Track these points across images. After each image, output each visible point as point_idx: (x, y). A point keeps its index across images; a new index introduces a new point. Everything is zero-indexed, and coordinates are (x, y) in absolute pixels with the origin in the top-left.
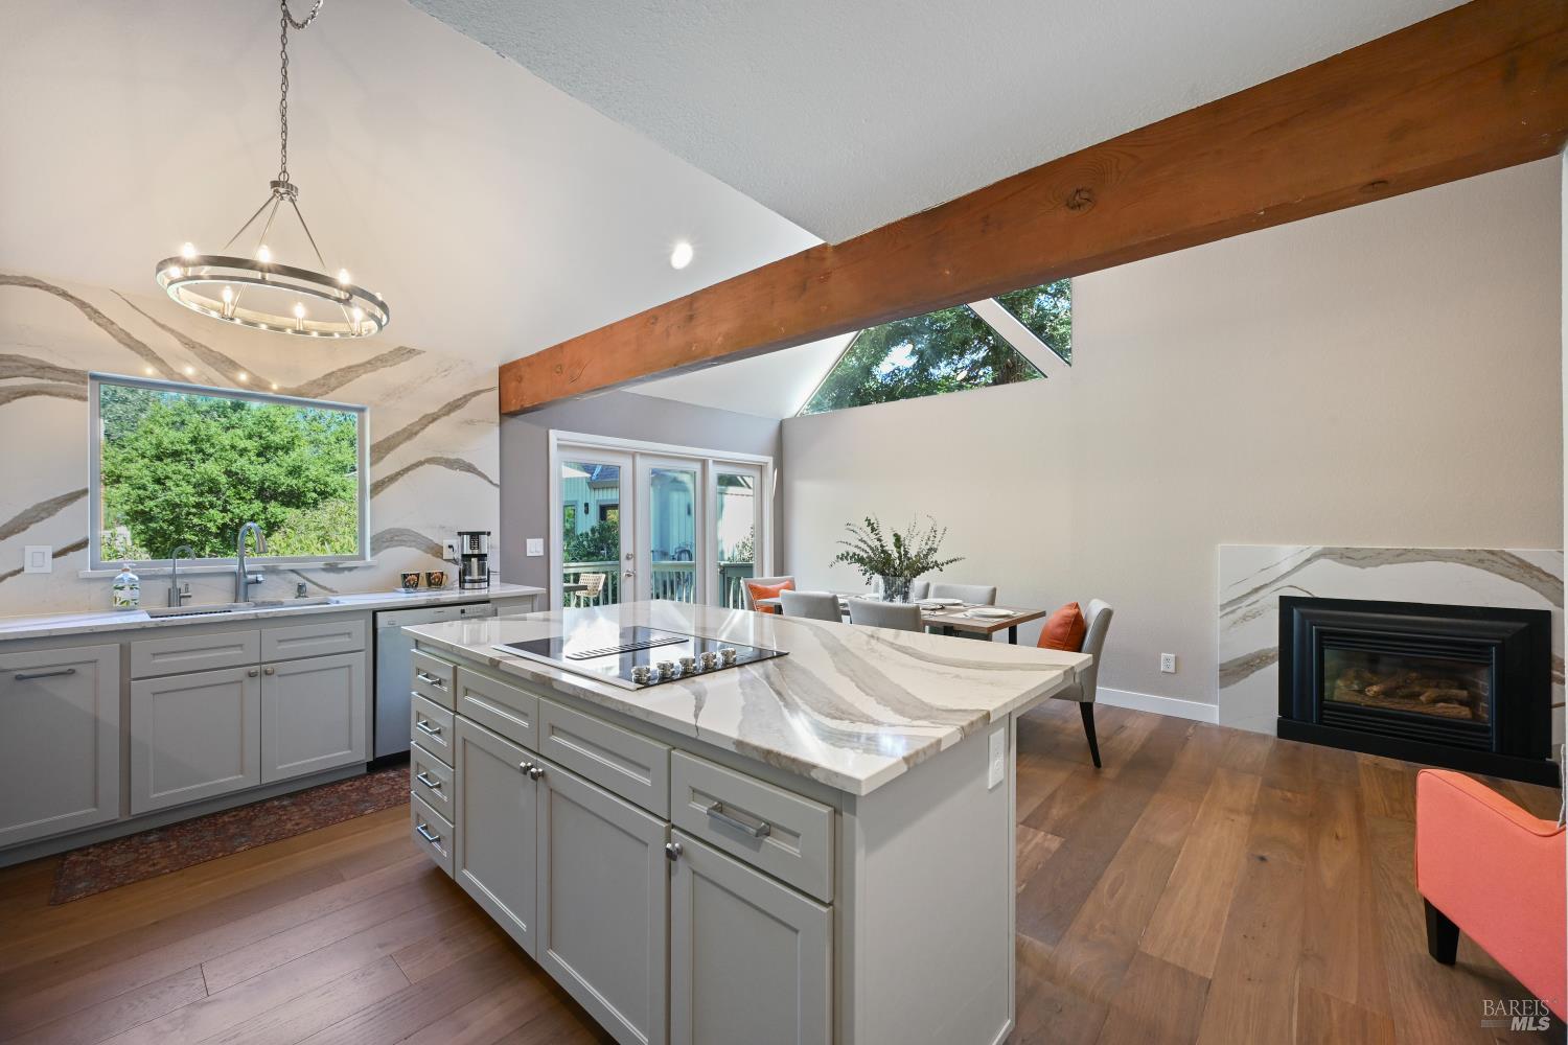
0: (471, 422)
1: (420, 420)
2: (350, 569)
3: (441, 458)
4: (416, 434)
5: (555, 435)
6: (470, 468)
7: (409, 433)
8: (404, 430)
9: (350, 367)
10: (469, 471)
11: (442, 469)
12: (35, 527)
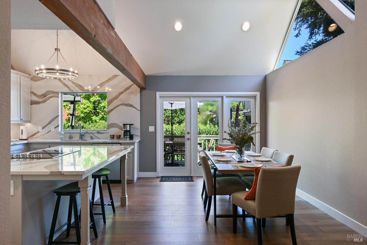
0: (132, 93)
1: (119, 94)
2: (103, 133)
3: (124, 104)
4: (118, 97)
5: (158, 94)
6: (132, 106)
7: (116, 98)
8: (115, 97)
9: (103, 82)
10: (131, 107)
11: (124, 107)
12: (52, 123)
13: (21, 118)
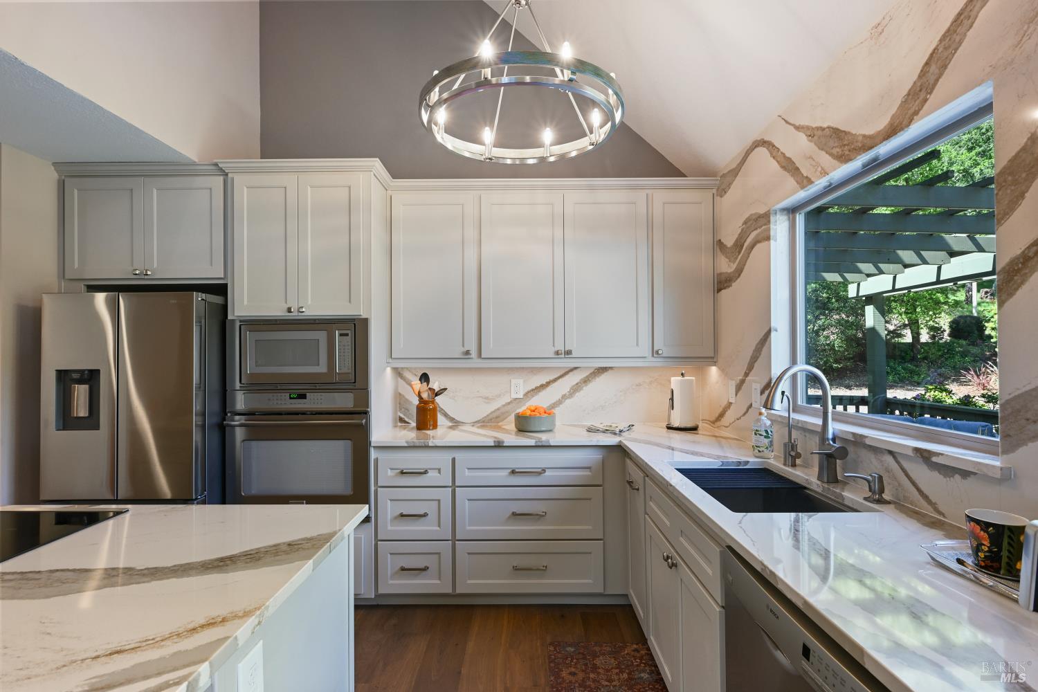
12: (756, 365)
13: (655, 349)
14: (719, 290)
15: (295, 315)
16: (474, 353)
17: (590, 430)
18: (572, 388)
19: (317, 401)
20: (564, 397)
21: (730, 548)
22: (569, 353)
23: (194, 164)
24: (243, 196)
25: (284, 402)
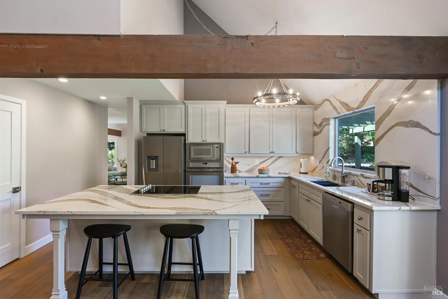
0: (418, 95)
2: (369, 178)
3: (402, 122)
4: (391, 112)
7: (388, 112)
9: (370, 90)
10: (416, 127)
12: (325, 156)
13: (297, 151)
14: (314, 136)
15: (204, 142)
16: (248, 152)
17: (279, 173)
18: (272, 162)
19: (210, 165)
20: (270, 164)
21: (326, 192)
22: (274, 152)
23: (177, 101)
24: (190, 111)
25: (201, 165)
